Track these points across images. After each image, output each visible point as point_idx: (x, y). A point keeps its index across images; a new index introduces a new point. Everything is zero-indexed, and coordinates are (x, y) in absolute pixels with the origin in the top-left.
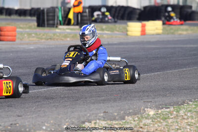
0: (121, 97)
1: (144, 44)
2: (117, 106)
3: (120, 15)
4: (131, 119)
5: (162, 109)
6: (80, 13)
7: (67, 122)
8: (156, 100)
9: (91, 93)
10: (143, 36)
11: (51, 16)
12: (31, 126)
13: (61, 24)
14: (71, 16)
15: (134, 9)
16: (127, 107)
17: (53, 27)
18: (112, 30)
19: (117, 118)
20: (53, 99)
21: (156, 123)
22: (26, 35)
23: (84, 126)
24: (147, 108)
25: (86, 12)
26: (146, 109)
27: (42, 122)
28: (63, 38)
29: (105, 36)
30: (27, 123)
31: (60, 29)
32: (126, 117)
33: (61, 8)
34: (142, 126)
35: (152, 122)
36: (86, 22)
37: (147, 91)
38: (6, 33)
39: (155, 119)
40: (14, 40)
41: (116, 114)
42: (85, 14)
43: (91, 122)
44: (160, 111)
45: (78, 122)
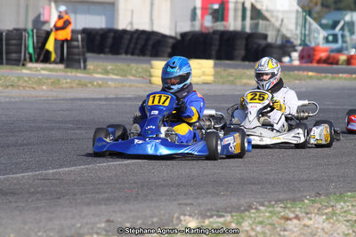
0: (138, 194)
2: (131, 211)
3: (139, 46)
5: (212, 217)
6: (66, 40)
8: (200, 201)
9: (84, 185)
11: (14, 45)
13: (31, 61)
14: (50, 46)
15: (164, 36)
16: (148, 213)
17: (18, 65)
18: (123, 73)
20: (15, 194)
24: (185, 215)
25: (77, 40)
26: (182, 217)
28: (34, 86)
29: (110, 83)
31: (30, 69)
33: (32, 31)
36: (77, 57)
37: (185, 186)
41: (128, 225)
42: (75, 43)
44: (207, 222)
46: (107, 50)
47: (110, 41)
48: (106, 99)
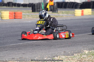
0: (72, 44)
1: (83, 20)
2: (70, 49)
3: (71, 6)
4: (76, 55)
5: (92, 50)
6: (52, 5)
7: (46, 57)
8: (89, 46)
9: (57, 43)
10: (82, 16)
11: (39, 7)
12: (30, 58)
14: (48, 7)
15: (78, 3)
16: (75, 49)
18: (67, 13)
19: (70, 54)
20: (40, 46)
21: (89, 57)
22: (26, 16)
23: (54, 58)
24: (85, 50)
25: (55, 5)
26: (84, 50)
27: (35, 57)
29: (64, 16)
30: (27, 57)
32: (75, 54)
33: (43, 3)
34: (82, 58)
35: (87, 57)
36: (55, 9)
37: (84, 42)
38: (17, 15)
39: (88, 55)
40: (21, 18)
41: (70, 53)
42: (54, 6)
43: (58, 57)
44: (91, 51)
45: (52, 56)
46: (63, 7)
47: (64, 5)
48: (63, 20)
